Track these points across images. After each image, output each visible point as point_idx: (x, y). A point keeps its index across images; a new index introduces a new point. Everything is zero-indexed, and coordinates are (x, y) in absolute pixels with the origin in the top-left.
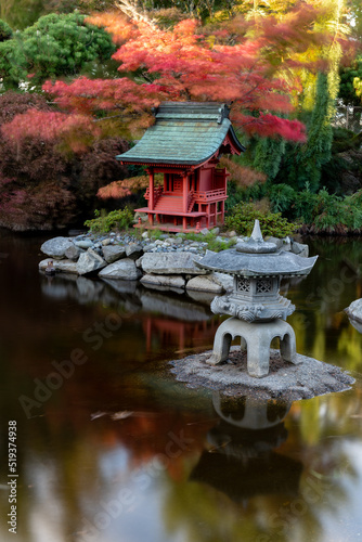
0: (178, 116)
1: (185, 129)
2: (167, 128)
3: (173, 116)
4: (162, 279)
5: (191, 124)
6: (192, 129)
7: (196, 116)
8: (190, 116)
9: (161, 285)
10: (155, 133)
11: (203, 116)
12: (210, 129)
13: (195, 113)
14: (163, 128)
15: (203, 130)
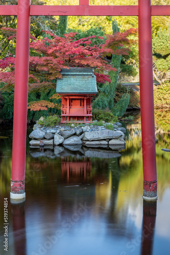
0: (72, 73)
1: (78, 79)
2: (69, 79)
3: (69, 73)
4: (97, 142)
5: (79, 77)
6: (81, 79)
7: (81, 73)
8: (78, 73)
9: (97, 145)
10: (63, 81)
11: (85, 73)
12: (89, 79)
13: (79, 72)
14: (66, 79)
15: (86, 79)
